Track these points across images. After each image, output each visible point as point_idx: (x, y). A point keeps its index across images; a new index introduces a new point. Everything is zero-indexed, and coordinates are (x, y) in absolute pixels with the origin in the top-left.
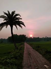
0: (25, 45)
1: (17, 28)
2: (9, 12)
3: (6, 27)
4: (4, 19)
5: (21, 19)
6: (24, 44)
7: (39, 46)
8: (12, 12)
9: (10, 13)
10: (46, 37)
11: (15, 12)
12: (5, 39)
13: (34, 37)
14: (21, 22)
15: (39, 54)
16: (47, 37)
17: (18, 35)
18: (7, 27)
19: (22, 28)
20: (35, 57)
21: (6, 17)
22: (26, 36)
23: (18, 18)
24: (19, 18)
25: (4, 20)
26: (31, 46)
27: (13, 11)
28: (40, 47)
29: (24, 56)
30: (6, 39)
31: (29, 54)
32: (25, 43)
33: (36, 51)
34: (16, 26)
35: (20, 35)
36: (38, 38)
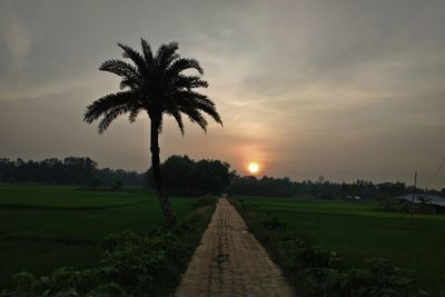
0: (218, 208)
1: (181, 125)
2: (149, 48)
3: (132, 119)
4: (120, 79)
5: (204, 84)
6: (213, 204)
7: (280, 221)
8: (163, 48)
9: (151, 54)
10: (321, 178)
11: (176, 48)
12: (134, 173)
13: (265, 177)
14: (204, 98)
15: (271, 263)
16: (327, 183)
17: (192, 162)
18: (136, 119)
19: (203, 127)
20: (245, 277)
21: (129, 67)
22: (230, 170)
23: (191, 79)
24: (196, 78)
25: (124, 84)
26: (245, 219)
27: (167, 43)
28: (279, 225)
29: (191, 264)
30: (139, 172)
31: (220, 258)
32: (220, 199)
33: (259, 246)
34: (178, 119)
35: (204, 163)
36: (286, 181)
